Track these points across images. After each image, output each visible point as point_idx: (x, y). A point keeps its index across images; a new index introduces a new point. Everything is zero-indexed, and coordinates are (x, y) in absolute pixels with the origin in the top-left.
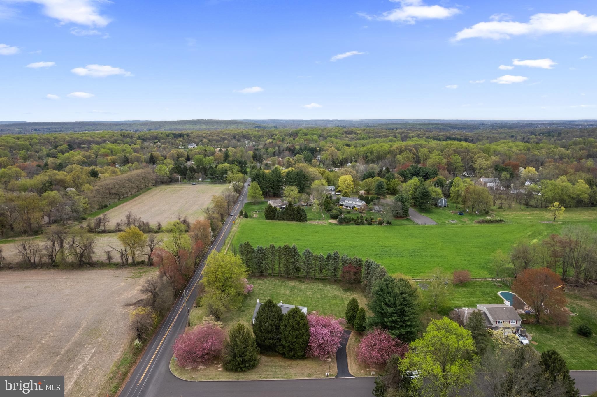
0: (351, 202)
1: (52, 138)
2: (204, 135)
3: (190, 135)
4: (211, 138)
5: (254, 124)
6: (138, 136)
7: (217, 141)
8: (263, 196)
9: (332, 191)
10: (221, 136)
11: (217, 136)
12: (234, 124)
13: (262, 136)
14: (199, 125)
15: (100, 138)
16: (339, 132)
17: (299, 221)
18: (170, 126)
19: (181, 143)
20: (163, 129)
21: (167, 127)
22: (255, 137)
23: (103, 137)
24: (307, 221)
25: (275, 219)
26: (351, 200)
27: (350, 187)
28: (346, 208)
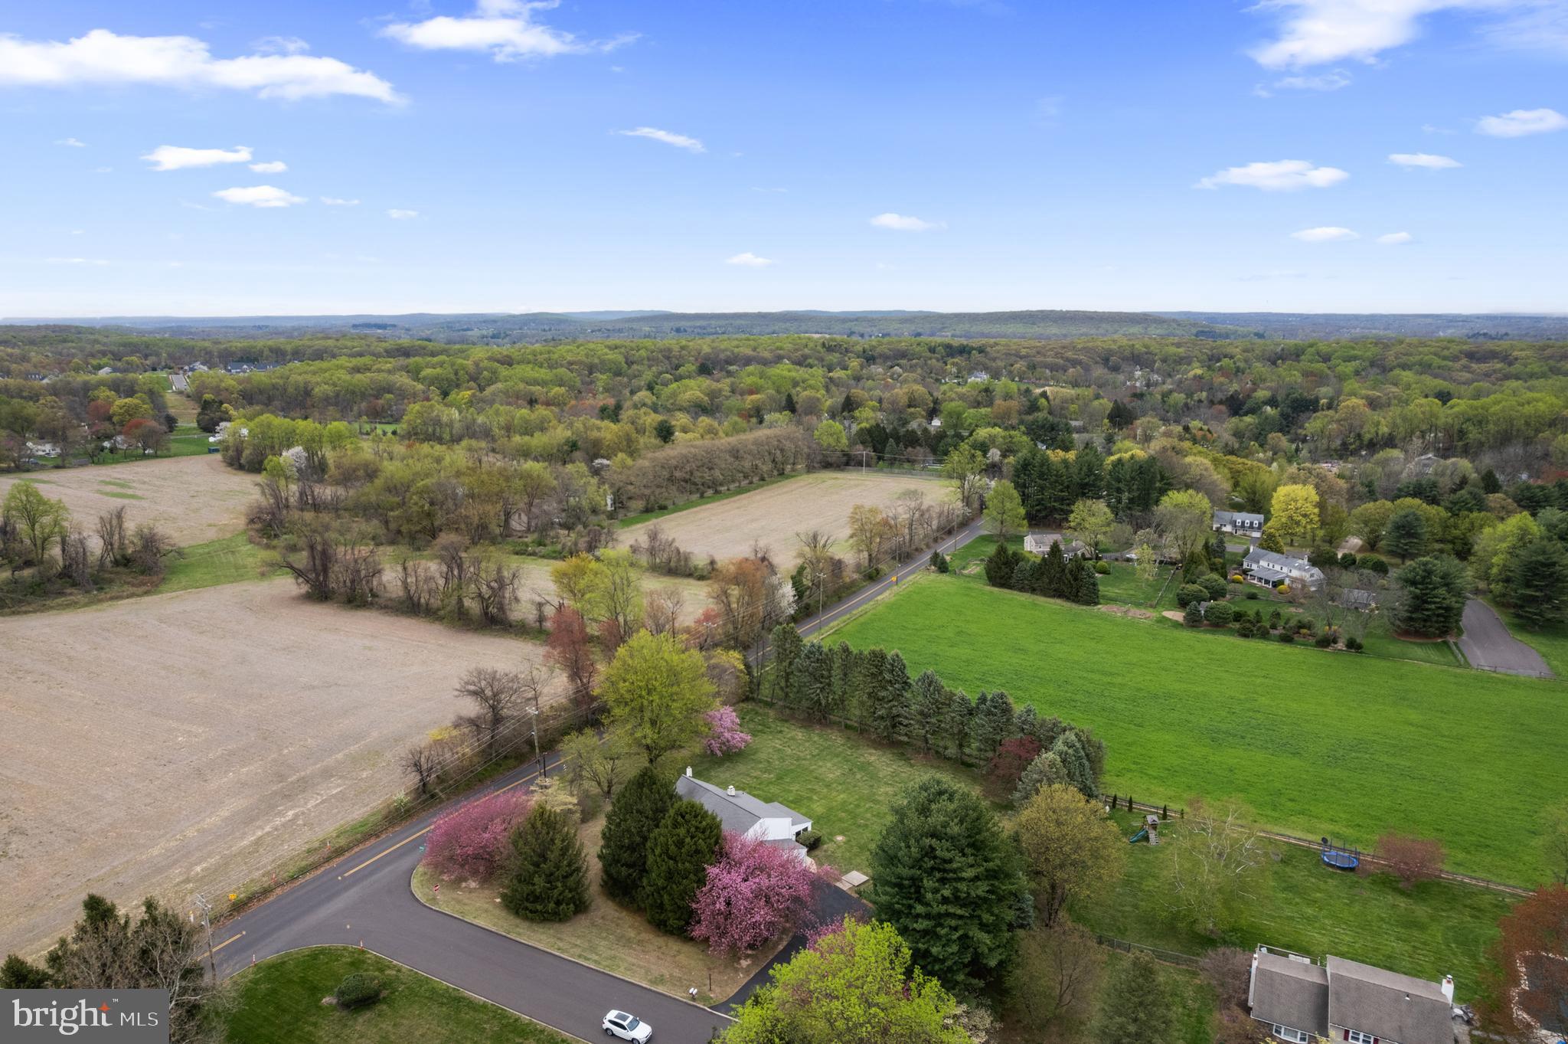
0: (1277, 568)
1: (676, 348)
2: (1024, 352)
3: (989, 349)
4: (1042, 359)
5: (1194, 325)
6: (861, 349)
7: (1053, 368)
8: (1025, 522)
9: (1251, 526)
10: (1069, 354)
11: (1057, 353)
12: (1139, 323)
13: (1189, 357)
14: (1042, 325)
15: (771, 351)
16: (1446, 353)
17: (1073, 601)
18: (967, 326)
19: (954, 370)
20: (949, 334)
21: (960, 329)
22: (1164, 361)
23: (778, 348)
24: (1096, 603)
25: (1010, 587)
26: (1275, 562)
27: (1304, 521)
28: (1255, 582)
